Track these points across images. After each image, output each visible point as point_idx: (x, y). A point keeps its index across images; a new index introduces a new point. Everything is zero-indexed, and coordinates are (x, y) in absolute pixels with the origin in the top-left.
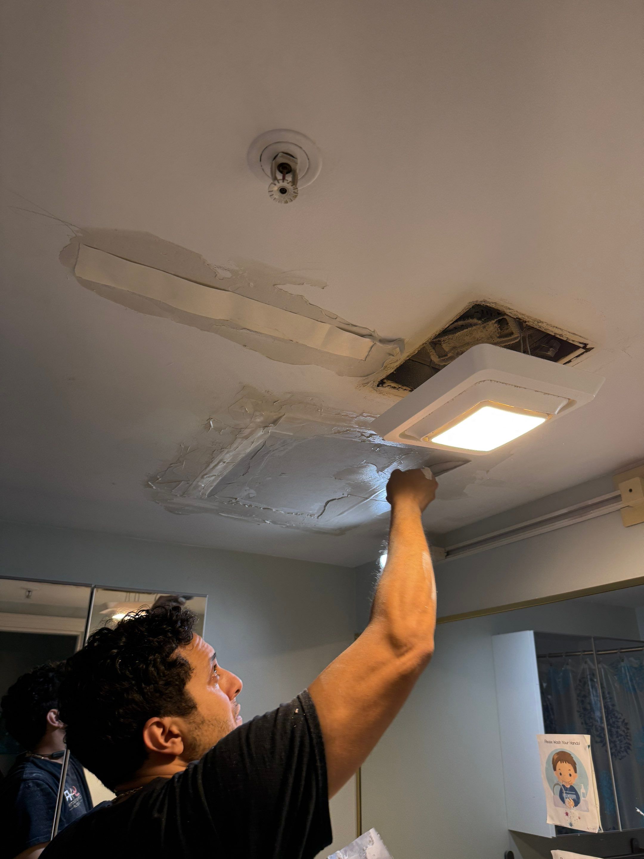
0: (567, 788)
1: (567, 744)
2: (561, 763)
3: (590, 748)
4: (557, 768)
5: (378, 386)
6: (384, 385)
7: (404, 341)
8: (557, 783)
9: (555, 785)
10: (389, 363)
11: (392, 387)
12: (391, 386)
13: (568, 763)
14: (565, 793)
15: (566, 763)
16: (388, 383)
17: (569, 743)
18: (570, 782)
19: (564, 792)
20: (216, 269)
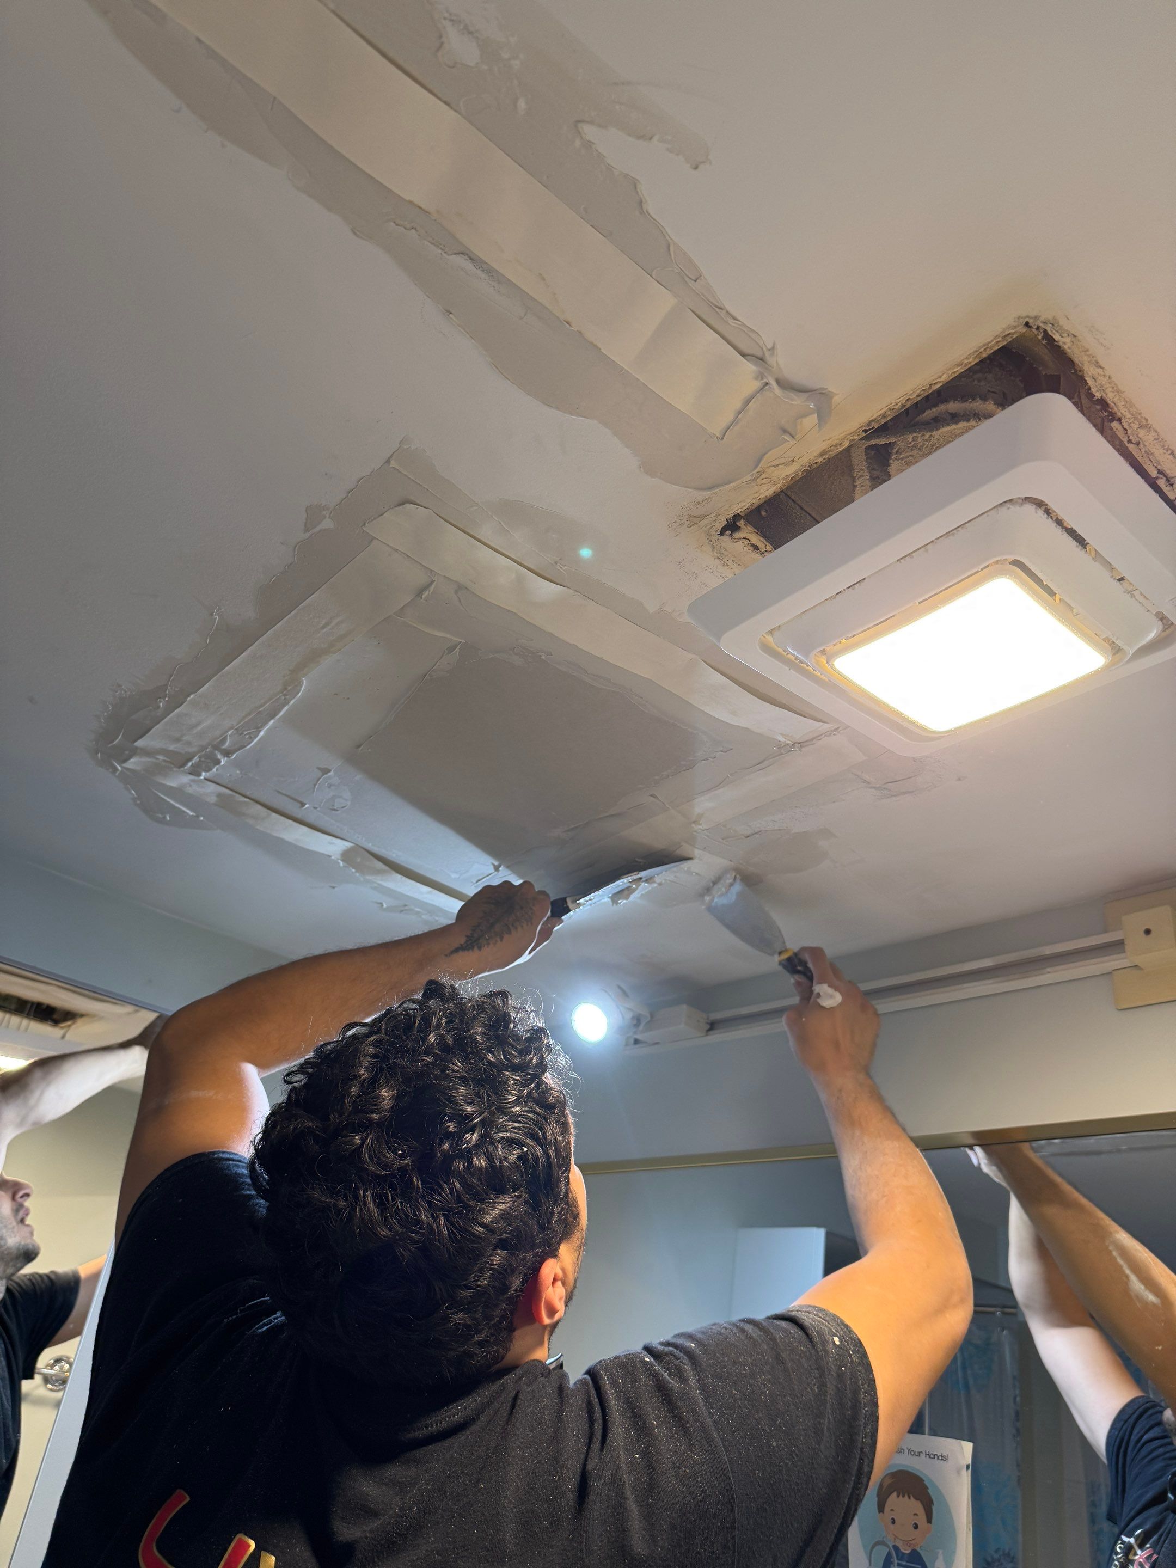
0: (904, 1554)
1: (919, 1455)
2: (898, 1496)
3: (970, 1470)
4: (887, 1509)
5: (722, 533)
6: (737, 535)
7: (831, 398)
8: (881, 1539)
9: (877, 1543)
10: (773, 463)
11: (752, 545)
12: (750, 541)
13: (914, 1497)
14: (896, 1564)
15: (909, 1498)
16: (747, 532)
17: (923, 1456)
18: (911, 1542)
19: (896, 1561)
20: (447, 23)
